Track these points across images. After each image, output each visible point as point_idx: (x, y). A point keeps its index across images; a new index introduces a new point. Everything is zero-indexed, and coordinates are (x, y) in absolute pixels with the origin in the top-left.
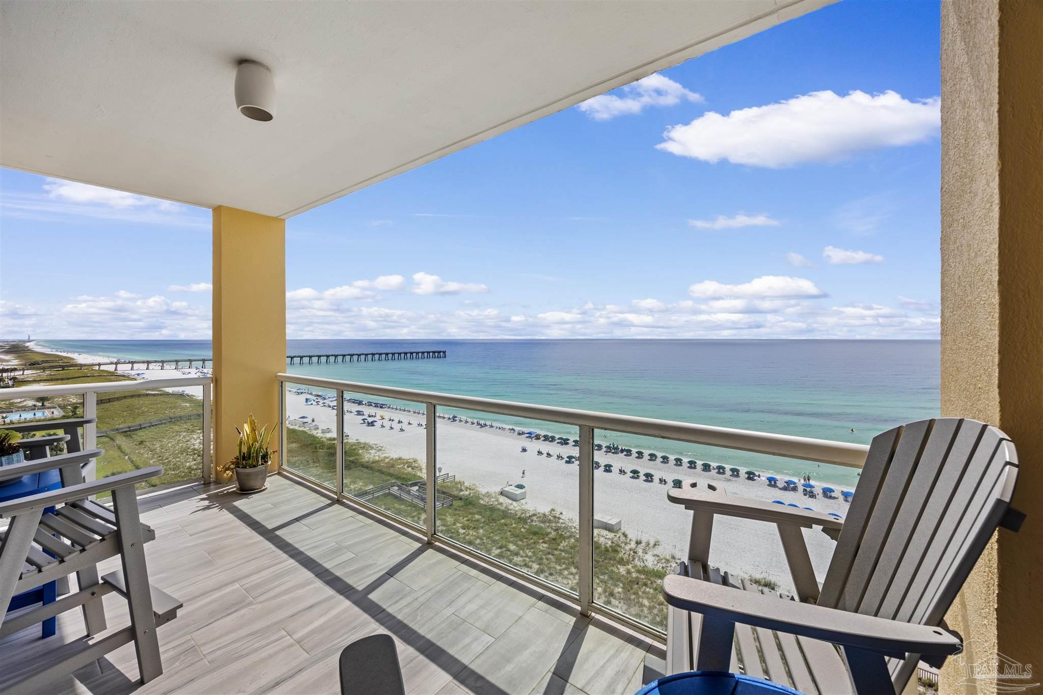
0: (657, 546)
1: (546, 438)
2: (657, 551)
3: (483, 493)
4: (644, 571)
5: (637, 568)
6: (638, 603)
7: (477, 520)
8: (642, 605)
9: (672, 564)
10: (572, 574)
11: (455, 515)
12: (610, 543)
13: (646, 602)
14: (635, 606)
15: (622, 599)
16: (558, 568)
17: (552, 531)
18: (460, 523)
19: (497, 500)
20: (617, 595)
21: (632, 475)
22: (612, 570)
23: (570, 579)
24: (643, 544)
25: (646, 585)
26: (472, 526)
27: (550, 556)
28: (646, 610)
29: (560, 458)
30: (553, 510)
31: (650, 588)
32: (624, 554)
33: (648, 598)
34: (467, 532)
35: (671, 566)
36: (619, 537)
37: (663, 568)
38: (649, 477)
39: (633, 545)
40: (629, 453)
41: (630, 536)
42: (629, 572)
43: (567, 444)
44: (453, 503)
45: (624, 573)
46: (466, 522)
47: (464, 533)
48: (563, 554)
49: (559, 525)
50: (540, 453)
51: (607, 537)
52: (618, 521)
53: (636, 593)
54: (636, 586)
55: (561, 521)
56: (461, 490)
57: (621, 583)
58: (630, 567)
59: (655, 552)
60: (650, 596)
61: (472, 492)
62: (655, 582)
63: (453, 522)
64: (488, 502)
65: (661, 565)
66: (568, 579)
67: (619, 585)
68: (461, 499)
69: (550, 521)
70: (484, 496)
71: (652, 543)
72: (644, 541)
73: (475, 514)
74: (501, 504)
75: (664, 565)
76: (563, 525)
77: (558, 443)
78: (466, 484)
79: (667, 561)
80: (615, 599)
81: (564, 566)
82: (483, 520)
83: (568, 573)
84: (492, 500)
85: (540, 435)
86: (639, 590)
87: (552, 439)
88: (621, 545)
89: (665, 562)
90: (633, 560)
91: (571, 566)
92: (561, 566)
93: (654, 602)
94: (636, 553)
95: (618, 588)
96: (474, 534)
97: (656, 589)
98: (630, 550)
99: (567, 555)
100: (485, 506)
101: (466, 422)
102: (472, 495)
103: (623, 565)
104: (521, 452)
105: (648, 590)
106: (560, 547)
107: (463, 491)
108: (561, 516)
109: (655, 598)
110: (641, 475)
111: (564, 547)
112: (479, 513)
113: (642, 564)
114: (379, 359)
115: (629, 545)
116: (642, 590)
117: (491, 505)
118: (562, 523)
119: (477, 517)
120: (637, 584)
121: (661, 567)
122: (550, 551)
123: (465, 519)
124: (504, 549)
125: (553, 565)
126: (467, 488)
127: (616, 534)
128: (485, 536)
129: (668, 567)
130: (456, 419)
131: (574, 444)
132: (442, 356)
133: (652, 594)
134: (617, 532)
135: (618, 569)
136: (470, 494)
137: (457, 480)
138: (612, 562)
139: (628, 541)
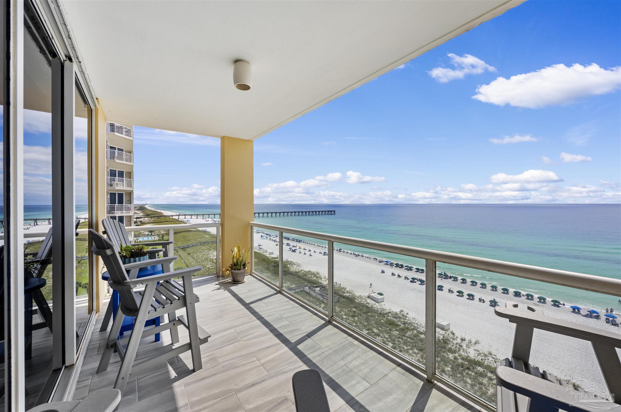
0: (477, 344)
1: (397, 265)
2: (477, 347)
3: (358, 296)
4: (467, 359)
5: (462, 357)
6: (463, 380)
7: (354, 312)
8: (466, 382)
9: (489, 358)
10: (415, 353)
11: (341, 307)
12: (442, 337)
13: (469, 381)
14: (460, 381)
15: (451, 375)
16: (406, 348)
17: (401, 324)
18: (343, 312)
19: (366, 301)
20: (447, 372)
21: (458, 294)
22: (443, 355)
23: (414, 356)
24: (467, 341)
25: (468, 369)
26: (351, 314)
27: (400, 340)
28: (469, 386)
29: (407, 279)
30: (402, 311)
31: (472, 372)
32: (452, 346)
33: (470, 378)
34: (348, 318)
35: (488, 359)
36: (449, 334)
37: (482, 359)
38: (471, 297)
39: (459, 341)
40: (456, 279)
41: (456, 335)
42: (455, 358)
43: (412, 270)
44: (340, 300)
45: (452, 358)
46: (347, 312)
47: (346, 318)
48: (409, 339)
49: (406, 321)
50: (393, 274)
51: (440, 333)
52: (448, 324)
53: (461, 373)
54: (461, 369)
55: (407, 318)
56: (344, 293)
57: (450, 365)
58: (456, 355)
59: (476, 348)
60: (472, 377)
61: (351, 294)
62: (476, 368)
63: (339, 311)
64: (360, 301)
65: (481, 357)
66: (412, 356)
67: (448, 366)
68: (344, 298)
69: (400, 318)
70: (358, 297)
71: (473, 342)
72: (467, 338)
73: (352, 308)
74: (369, 303)
75: (483, 358)
76: (409, 321)
77: (405, 269)
78: (347, 289)
79: (485, 355)
80: (446, 374)
81: (409, 347)
82: (357, 312)
83: (412, 352)
84: (363, 300)
85: (393, 263)
86: (463, 371)
87: (402, 266)
88: (450, 339)
89: (484, 356)
90: (459, 351)
91: (414, 348)
92: (407, 347)
93: (475, 381)
94: (462, 347)
95: (448, 368)
96: (352, 319)
97: (476, 373)
98: (457, 344)
99: (411, 341)
100: (359, 303)
101: (347, 253)
102: (350, 296)
103: (451, 353)
104: (381, 273)
105: (470, 372)
106: (406, 335)
107: (345, 293)
108: (407, 315)
109: (476, 379)
110: (465, 294)
111: (409, 335)
112: (355, 307)
113: (466, 355)
114: (298, 215)
115: (455, 340)
116: (466, 372)
117: (362, 303)
118: (408, 320)
119: (354, 309)
120: (462, 367)
121: (480, 359)
122: (400, 336)
123: (347, 310)
124: (370, 331)
125: (402, 345)
126: (348, 292)
127: (446, 332)
128: (358, 322)
129: (486, 359)
130: (341, 250)
131: (416, 270)
132: (333, 214)
133: (474, 376)
134: (447, 330)
135: (448, 355)
136: (349, 296)
137: (342, 286)
138: (443, 350)
139: (455, 338)
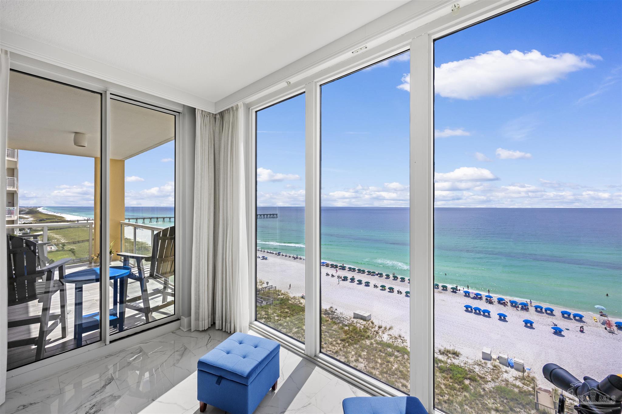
0: (390, 330)
1: (332, 266)
2: (391, 332)
3: (292, 297)
4: (381, 343)
5: (377, 342)
6: (375, 361)
7: (287, 312)
8: (377, 362)
9: (398, 339)
11: (274, 309)
12: (363, 327)
13: (379, 361)
14: (372, 362)
15: (366, 358)
16: (330, 340)
17: (329, 319)
18: (276, 314)
19: (299, 301)
20: (363, 356)
21: (381, 288)
22: (362, 342)
23: (337, 347)
24: (383, 328)
25: (380, 351)
26: (283, 315)
28: (378, 365)
30: (331, 307)
31: (383, 353)
32: (371, 333)
33: (381, 358)
34: (279, 319)
35: (398, 341)
36: (369, 324)
37: (392, 342)
38: (391, 290)
39: (377, 328)
40: (381, 276)
41: (375, 324)
42: (371, 344)
44: (273, 302)
45: (369, 344)
46: (279, 313)
49: (334, 316)
50: (327, 275)
51: (362, 324)
52: (369, 315)
53: (374, 356)
54: (375, 352)
55: (335, 314)
58: (373, 341)
59: (389, 333)
60: (383, 357)
61: (285, 296)
62: (386, 350)
63: (272, 313)
64: (294, 302)
65: (392, 340)
67: (365, 351)
68: (278, 300)
69: (329, 314)
71: (388, 328)
72: (384, 326)
73: (285, 309)
74: (301, 303)
75: (394, 341)
76: (336, 316)
78: (282, 291)
79: (396, 338)
81: (334, 339)
82: (290, 312)
83: (335, 343)
84: (296, 301)
85: (329, 264)
86: (376, 354)
88: (369, 328)
89: (394, 339)
90: (375, 337)
91: (338, 339)
93: (384, 361)
94: (378, 333)
95: (364, 352)
96: (284, 320)
97: (386, 354)
98: (375, 331)
99: (336, 333)
100: (292, 304)
101: (286, 256)
102: (285, 298)
103: (369, 340)
105: (381, 354)
106: (333, 329)
107: (279, 295)
108: (336, 311)
109: (385, 359)
110: (387, 288)
111: (335, 328)
112: (288, 308)
113: (380, 339)
115: (374, 329)
116: (378, 354)
117: (296, 304)
120: (376, 350)
121: (391, 342)
123: (279, 311)
124: (300, 329)
125: (327, 338)
126: (282, 294)
127: (367, 322)
128: (290, 321)
129: (396, 341)
130: (280, 254)
132: (275, 217)
133: (384, 356)
134: (368, 321)
135: (366, 342)
137: (277, 289)
138: (362, 338)
139: (374, 326)
